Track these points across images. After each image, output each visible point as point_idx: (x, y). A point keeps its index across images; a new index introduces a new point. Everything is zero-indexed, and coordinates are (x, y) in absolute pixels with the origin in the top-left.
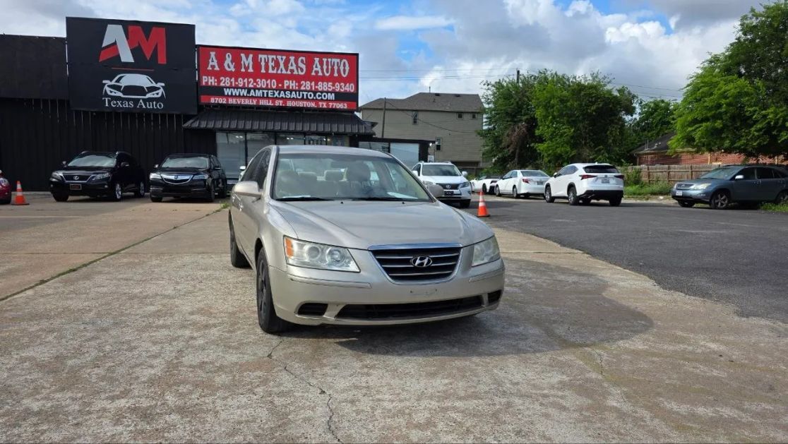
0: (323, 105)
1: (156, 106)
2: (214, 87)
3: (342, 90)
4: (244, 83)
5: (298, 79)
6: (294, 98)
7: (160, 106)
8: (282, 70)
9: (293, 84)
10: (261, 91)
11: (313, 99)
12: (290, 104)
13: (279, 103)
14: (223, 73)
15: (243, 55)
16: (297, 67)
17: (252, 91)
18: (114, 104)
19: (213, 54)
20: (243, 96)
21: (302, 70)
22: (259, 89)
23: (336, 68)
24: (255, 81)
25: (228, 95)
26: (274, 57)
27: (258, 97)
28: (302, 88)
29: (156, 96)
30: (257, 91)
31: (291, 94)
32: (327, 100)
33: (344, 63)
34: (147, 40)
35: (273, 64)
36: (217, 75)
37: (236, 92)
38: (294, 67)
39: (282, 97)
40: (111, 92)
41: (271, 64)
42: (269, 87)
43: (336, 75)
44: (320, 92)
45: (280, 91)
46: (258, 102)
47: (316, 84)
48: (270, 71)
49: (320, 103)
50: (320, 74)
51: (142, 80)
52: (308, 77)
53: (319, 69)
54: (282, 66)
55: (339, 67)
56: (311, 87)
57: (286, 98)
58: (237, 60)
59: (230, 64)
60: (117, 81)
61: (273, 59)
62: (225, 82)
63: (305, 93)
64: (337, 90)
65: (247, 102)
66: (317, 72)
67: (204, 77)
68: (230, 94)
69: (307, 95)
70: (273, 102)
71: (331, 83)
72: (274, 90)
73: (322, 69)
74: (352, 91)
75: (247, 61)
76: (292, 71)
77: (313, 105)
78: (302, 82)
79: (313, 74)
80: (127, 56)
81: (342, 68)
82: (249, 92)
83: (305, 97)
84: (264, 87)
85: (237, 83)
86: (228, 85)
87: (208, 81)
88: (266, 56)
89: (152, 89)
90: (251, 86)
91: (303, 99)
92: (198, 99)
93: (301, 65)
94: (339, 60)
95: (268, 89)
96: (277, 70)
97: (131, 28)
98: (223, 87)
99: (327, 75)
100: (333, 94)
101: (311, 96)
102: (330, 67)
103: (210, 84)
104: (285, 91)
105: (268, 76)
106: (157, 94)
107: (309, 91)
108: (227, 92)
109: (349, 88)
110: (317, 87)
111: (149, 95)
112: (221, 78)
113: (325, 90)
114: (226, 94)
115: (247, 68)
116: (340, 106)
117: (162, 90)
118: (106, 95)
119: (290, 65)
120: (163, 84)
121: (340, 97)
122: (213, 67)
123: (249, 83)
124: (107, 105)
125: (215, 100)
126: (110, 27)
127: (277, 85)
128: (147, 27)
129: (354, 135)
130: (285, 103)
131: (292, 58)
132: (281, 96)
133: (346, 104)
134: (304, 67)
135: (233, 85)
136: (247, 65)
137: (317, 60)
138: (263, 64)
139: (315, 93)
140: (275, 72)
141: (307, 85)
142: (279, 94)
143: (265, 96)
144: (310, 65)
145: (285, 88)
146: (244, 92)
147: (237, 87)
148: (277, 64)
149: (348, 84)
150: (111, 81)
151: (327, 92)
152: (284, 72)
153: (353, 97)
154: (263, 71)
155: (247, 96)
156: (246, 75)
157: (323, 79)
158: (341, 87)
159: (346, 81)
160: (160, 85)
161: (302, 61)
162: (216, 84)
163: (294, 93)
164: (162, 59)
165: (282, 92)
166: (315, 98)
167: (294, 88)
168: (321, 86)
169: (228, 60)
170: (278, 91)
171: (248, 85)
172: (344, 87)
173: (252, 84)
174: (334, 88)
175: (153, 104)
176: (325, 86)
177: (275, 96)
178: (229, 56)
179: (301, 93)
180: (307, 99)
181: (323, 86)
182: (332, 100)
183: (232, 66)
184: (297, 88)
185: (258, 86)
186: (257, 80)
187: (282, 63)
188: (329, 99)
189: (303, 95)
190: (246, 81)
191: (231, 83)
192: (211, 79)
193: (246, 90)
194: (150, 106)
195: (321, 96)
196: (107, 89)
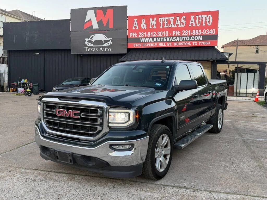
0: (195, 44)
1: (108, 50)
2: (136, 38)
4: (151, 35)
5: (181, 29)
6: (178, 41)
7: (110, 50)
8: (171, 25)
9: (178, 33)
10: (160, 38)
11: (189, 40)
12: (176, 45)
13: (169, 45)
14: (141, 30)
15: (151, 19)
16: (181, 22)
17: (155, 39)
18: (89, 50)
19: (136, 20)
20: (150, 42)
21: (183, 24)
22: (159, 37)
23: (204, 20)
24: (157, 33)
26: (168, 18)
27: (158, 42)
28: (183, 34)
29: (108, 45)
31: (176, 39)
33: (209, 17)
35: (167, 22)
36: (137, 31)
37: (146, 40)
38: (179, 23)
40: (88, 44)
41: (166, 22)
42: (164, 35)
43: (204, 25)
44: (193, 36)
45: (170, 37)
46: (158, 45)
47: (191, 32)
48: (165, 26)
49: (193, 43)
50: (194, 25)
51: (101, 37)
52: (187, 28)
53: (193, 22)
54: (172, 23)
55: (206, 19)
56: (188, 33)
57: (173, 41)
58: (148, 23)
59: (144, 25)
60: (91, 39)
61: (167, 19)
62: (142, 34)
63: (184, 37)
64: (204, 34)
65: (152, 45)
66: (192, 24)
67: (131, 33)
68: (147, 41)
69: (186, 38)
70: (166, 44)
71: (201, 30)
72: (167, 37)
73: (195, 22)
74: (214, 34)
75: (153, 22)
76: (177, 25)
77: (188, 44)
78: (183, 31)
79: (190, 25)
80: (95, 26)
81: (208, 20)
82: (153, 40)
83: (184, 40)
84: (161, 36)
85: (147, 35)
86: (143, 37)
87: (133, 35)
88: (163, 18)
89: (106, 42)
90: (154, 36)
92: (127, 45)
93: (183, 21)
94: (206, 16)
95: (164, 37)
97: (97, 11)
98: (140, 38)
99: (198, 25)
100: (202, 37)
101: (188, 38)
102: (200, 21)
103: (133, 37)
104: (173, 37)
105: (164, 30)
106: (109, 44)
107: (186, 36)
108: (142, 40)
109: (212, 32)
110: (192, 33)
111: (105, 45)
112: (140, 33)
113: (197, 34)
114: (141, 41)
115: (153, 26)
116: (206, 43)
117: (110, 40)
118: (86, 46)
119: (176, 22)
120: (111, 39)
121: (206, 38)
122: (135, 27)
123: (153, 34)
124: (86, 51)
125: (136, 45)
126: (88, 11)
127: (169, 34)
129: (214, 60)
130: (173, 44)
131: (178, 18)
132: (171, 40)
133: (209, 42)
134: (184, 22)
135: (145, 36)
136: (153, 25)
137: (192, 17)
138: (161, 23)
139: (190, 37)
140: (168, 27)
141: (186, 32)
142: (170, 39)
143: (162, 41)
144: (188, 20)
145: (173, 35)
146: (151, 40)
147: (147, 37)
148: (169, 22)
149: (211, 30)
150: (88, 39)
151: (198, 36)
152: (173, 26)
153: (215, 37)
154: (161, 27)
155: (152, 42)
156: (153, 30)
157: (196, 28)
158: (207, 32)
159: (210, 28)
161: (184, 19)
162: (137, 36)
163: (178, 38)
164: (111, 26)
165: (171, 38)
166: (190, 40)
167: (178, 35)
168: (194, 32)
169: (143, 23)
170: (169, 38)
171: (153, 35)
172: (209, 31)
173: (155, 35)
174: (202, 33)
175: (106, 49)
176: (196, 32)
177: (167, 41)
178: (144, 20)
179: (182, 37)
180: (186, 40)
181: (195, 32)
182: (201, 40)
183: (145, 26)
184: (180, 35)
185: (158, 36)
186: (158, 32)
187: (172, 21)
188: (199, 40)
189: (183, 38)
190: (152, 33)
191: (144, 35)
192: (134, 34)
193: (152, 38)
194: (105, 50)
195: (194, 38)
196: (87, 43)
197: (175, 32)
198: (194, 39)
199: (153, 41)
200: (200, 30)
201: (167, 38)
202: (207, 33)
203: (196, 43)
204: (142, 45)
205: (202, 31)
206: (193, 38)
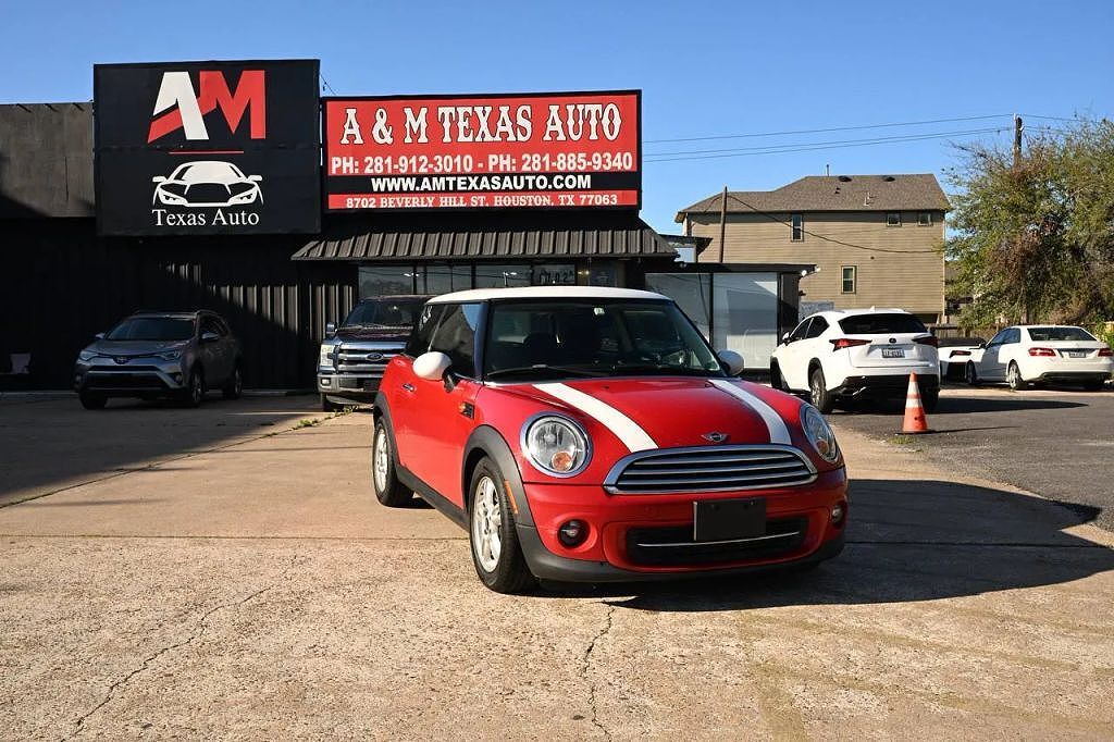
0: (568, 200)
1: (246, 220)
2: (354, 177)
3: (607, 168)
4: (410, 166)
5: (516, 150)
6: (507, 189)
7: (253, 219)
8: (483, 135)
9: (506, 163)
10: (442, 179)
11: (547, 189)
12: (500, 201)
13: (477, 201)
14: (371, 147)
15: (408, 111)
16: (515, 126)
17: (426, 180)
18: (171, 221)
19: (351, 113)
20: (409, 191)
21: (524, 131)
22: (439, 176)
23: (593, 122)
24: (431, 160)
25: (379, 192)
26: (469, 110)
27: (436, 191)
28: (525, 168)
29: (246, 201)
30: (435, 180)
31: (501, 182)
32: (576, 189)
33: (611, 111)
34: (233, 95)
35: (466, 124)
36: (358, 153)
37: (394, 184)
38: (508, 128)
39: (485, 189)
40: (167, 198)
42: (459, 170)
43: (594, 136)
44: (561, 174)
45: (480, 176)
46: (437, 201)
47: (553, 159)
48: (461, 138)
49: (562, 197)
50: (561, 137)
51: (220, 172)
52: (536, 145)
53: (558, 127)
54: (484, 127)
55: (599, 120)
56: (543, 164)
57: (492, 191)
58: (396, 123)
59: (384, 130)
60: (179, 177)
61: (466, 115)
62: (375, 164)
63: (530, 178)
64: (596, 168)
65: (415, 202)
66: (554, 134)
67: (334, 159)
68: (397, 189)
69: (534, 181)
70: (467, 200)
71: (584, 155)
72: (467, 175)
73: (565, 127)
74: (628, 168)
75: (416, 122)
76: (505, 135)
77: (544, 201)
78: (524, 157)
79: (547, 138)
80: (196, 130)
81: (606, 122)
82: (419, 183)
83: (530, 187)
84: (448, 170)
85: (396, 167)
86: (379, 172)
87: (341, 165)
88: (452, 110)
89: (239, 188)
90: (423, 170)
91: (526, 189)
92: (324, 202)
93: (521, 121)
94: (599, 107)
95: (457, 175)
96: (475, 136)
97: (203, 75)
98: (369, 177)
99: (575, 138)
100: (588, 177)
101: (542, 182)
102: (581, 122)
103: (345, 172)
104: (490, 177)
105: (455, 149)
106: (249, 197)
107: (537, 174)
108: (376, 185)
109: (622, 162)
110: (554, 164)
111: (234, 201)
112: (368, 159)
113: (571, 169)
114: (375, 189)
115: (416, 136)
116: (603, 199)
117: (257, 188)
118: (159, 205)
119: (499, 124)
120: (259, 178)
121: (602, 181)
122: (352, 137)
123: (419, 164)
124: (159, 224)
125: (355, 203)
126: (167, 76)
127: (475, 165)
128: (232, 71)
129: (634, 258)
130: (491, 200)
131: (504, 110)
132: (482, 186)
133: (615, 197)
134: (527, 125)
135: (389, 170)
136: (415, 130)
137: (554, 109)
138: (447, 125)
139: (550, 176)
140: (470, 139)
141: (533, 162)
142: (478, 183)
143: (451, 188)
144: (539, 121)
145: (491, 169)
146: (410, 184)
147: (396, 175)
148: (474, 121)
149: (618, 156)
150: (167, 177)
151: (576, 174)
152: (488, 138)
153: (630, 181)
154: (447, 139)
155: (415, 192)
156: (414, 149)
157: (568, 147)
158: (604, 162)
159: (614, 147)
160: (254, 179)
161: (524, 114)
162: (357, 171)
163: (507, 178)
164: (258, 131)
165: (485, 179)
166: (550, 187)
167: (508, 169)
168: (563, 161)
169: (381, 123)
170: (476, 178)
171: (418, 168)
172: (612, 160)
173: (427, 167)
174: (589, 164)
175: (240, 217)
176: (570, 161)
177: (470, 188)
178: (381, 114)
179: (522, 178)
180: (535, 189)
181: (566, 161)
182: (586, 189)
183: (387, 134)
184: (514, 169)
185: (437, 171)
186: (435, 159)
187: (483, 121)
188: (579, 187)
189: (526, 182)
190: (413, 160)
191: (385, 166)
192: (348, 161)
193: (414, 179)
194: (234, 221)
195: (563, 182)
196: (161, 193)
197: (495, 157)
198: (562, 185)
199: (417, 189)
200: (581, 155)
201: (470, 178)
202: (604, 166)
203: (570, 200)
204: (378, 202)
205: (588, 159)
206: (559, 182)
